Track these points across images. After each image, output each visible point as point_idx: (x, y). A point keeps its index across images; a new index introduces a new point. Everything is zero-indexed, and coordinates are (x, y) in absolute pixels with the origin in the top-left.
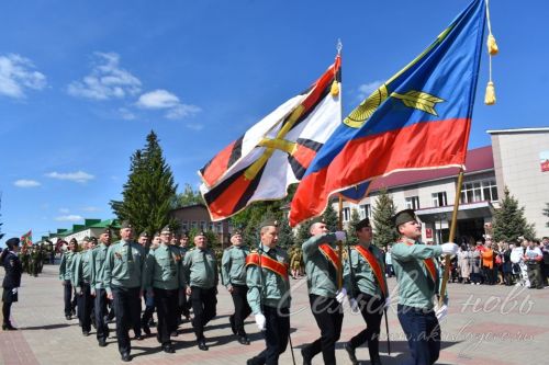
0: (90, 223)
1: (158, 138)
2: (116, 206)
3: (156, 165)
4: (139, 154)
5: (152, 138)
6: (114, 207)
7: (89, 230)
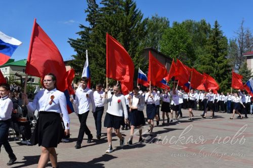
2: (74, 44)
7: (8, 68)
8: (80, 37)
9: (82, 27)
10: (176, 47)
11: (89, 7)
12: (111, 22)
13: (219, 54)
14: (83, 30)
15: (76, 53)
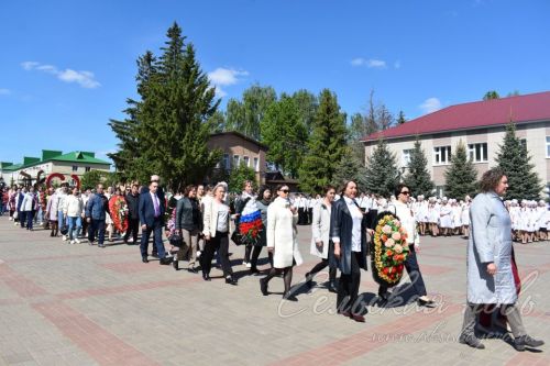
0: (50, 156)
1: (182, 35)
2: (118, 128)
3: (187, 70)
4: (149, 58)
5: (174, 32)
6: (114, 129)
7: (50, 164)
8: (129, 117)
9: (131, 102)
10: (282, 130)
11: (141, 73)
12: (161, 94)
13: (332, 140)
14: (133, 106)
15: (120, 141)
